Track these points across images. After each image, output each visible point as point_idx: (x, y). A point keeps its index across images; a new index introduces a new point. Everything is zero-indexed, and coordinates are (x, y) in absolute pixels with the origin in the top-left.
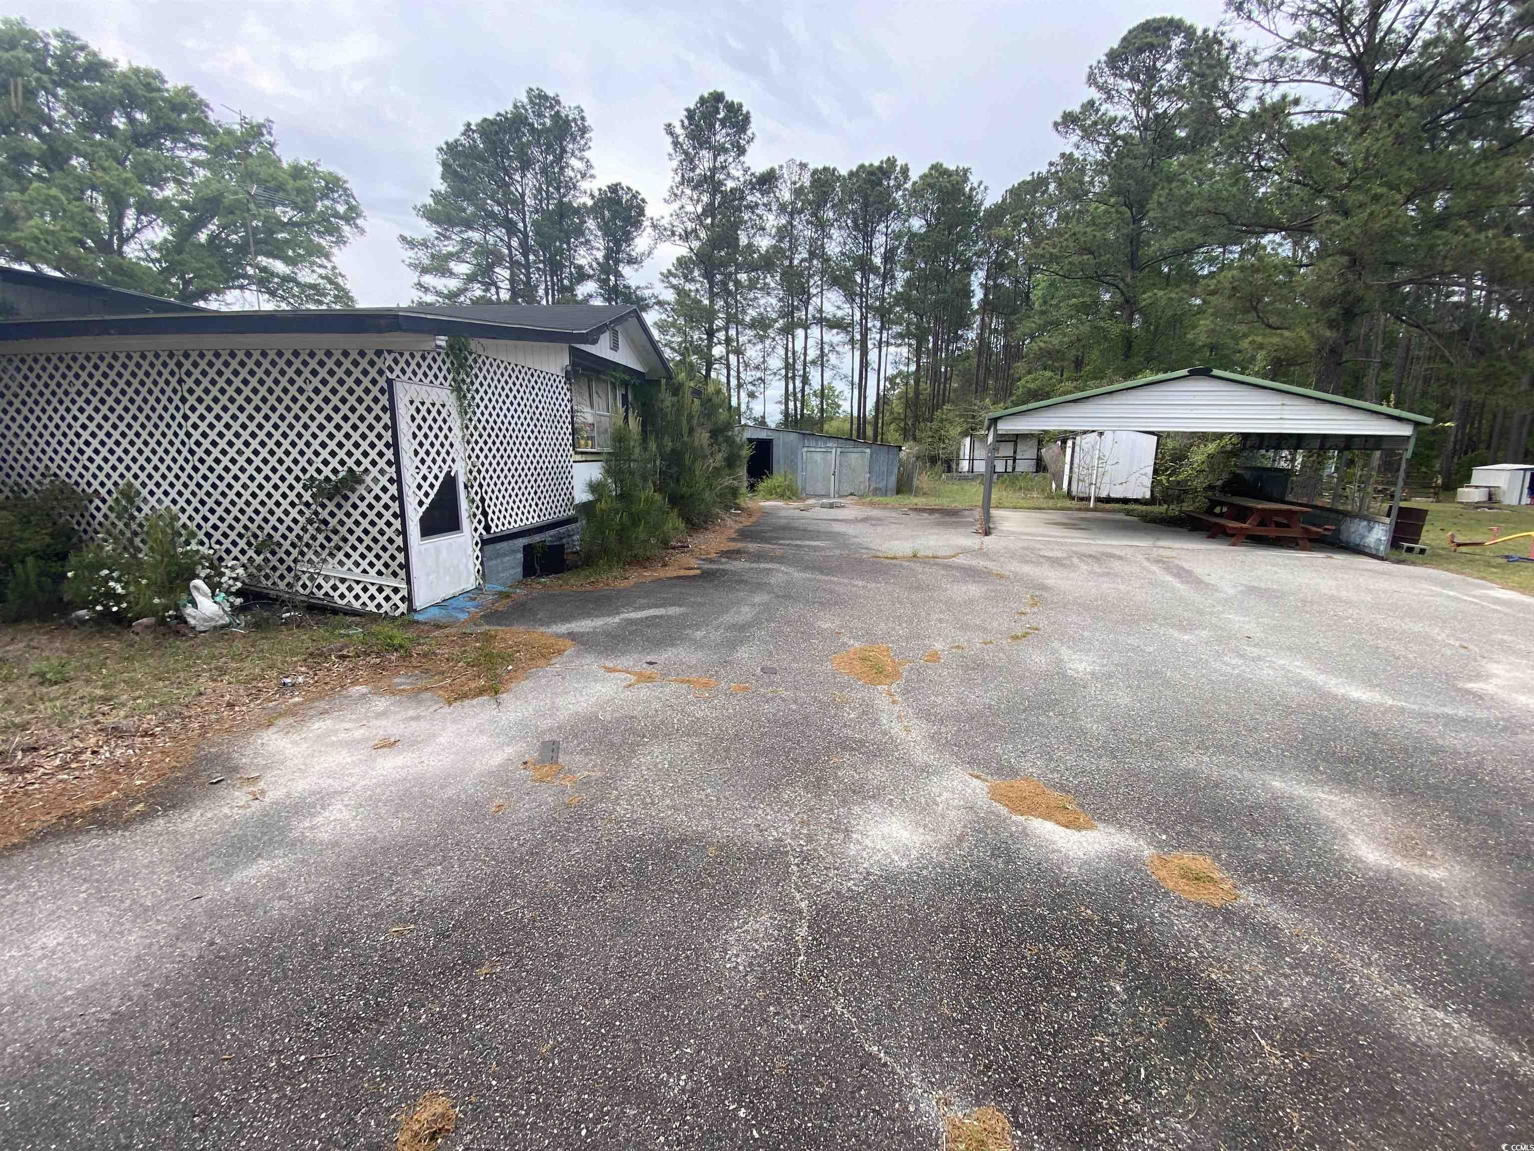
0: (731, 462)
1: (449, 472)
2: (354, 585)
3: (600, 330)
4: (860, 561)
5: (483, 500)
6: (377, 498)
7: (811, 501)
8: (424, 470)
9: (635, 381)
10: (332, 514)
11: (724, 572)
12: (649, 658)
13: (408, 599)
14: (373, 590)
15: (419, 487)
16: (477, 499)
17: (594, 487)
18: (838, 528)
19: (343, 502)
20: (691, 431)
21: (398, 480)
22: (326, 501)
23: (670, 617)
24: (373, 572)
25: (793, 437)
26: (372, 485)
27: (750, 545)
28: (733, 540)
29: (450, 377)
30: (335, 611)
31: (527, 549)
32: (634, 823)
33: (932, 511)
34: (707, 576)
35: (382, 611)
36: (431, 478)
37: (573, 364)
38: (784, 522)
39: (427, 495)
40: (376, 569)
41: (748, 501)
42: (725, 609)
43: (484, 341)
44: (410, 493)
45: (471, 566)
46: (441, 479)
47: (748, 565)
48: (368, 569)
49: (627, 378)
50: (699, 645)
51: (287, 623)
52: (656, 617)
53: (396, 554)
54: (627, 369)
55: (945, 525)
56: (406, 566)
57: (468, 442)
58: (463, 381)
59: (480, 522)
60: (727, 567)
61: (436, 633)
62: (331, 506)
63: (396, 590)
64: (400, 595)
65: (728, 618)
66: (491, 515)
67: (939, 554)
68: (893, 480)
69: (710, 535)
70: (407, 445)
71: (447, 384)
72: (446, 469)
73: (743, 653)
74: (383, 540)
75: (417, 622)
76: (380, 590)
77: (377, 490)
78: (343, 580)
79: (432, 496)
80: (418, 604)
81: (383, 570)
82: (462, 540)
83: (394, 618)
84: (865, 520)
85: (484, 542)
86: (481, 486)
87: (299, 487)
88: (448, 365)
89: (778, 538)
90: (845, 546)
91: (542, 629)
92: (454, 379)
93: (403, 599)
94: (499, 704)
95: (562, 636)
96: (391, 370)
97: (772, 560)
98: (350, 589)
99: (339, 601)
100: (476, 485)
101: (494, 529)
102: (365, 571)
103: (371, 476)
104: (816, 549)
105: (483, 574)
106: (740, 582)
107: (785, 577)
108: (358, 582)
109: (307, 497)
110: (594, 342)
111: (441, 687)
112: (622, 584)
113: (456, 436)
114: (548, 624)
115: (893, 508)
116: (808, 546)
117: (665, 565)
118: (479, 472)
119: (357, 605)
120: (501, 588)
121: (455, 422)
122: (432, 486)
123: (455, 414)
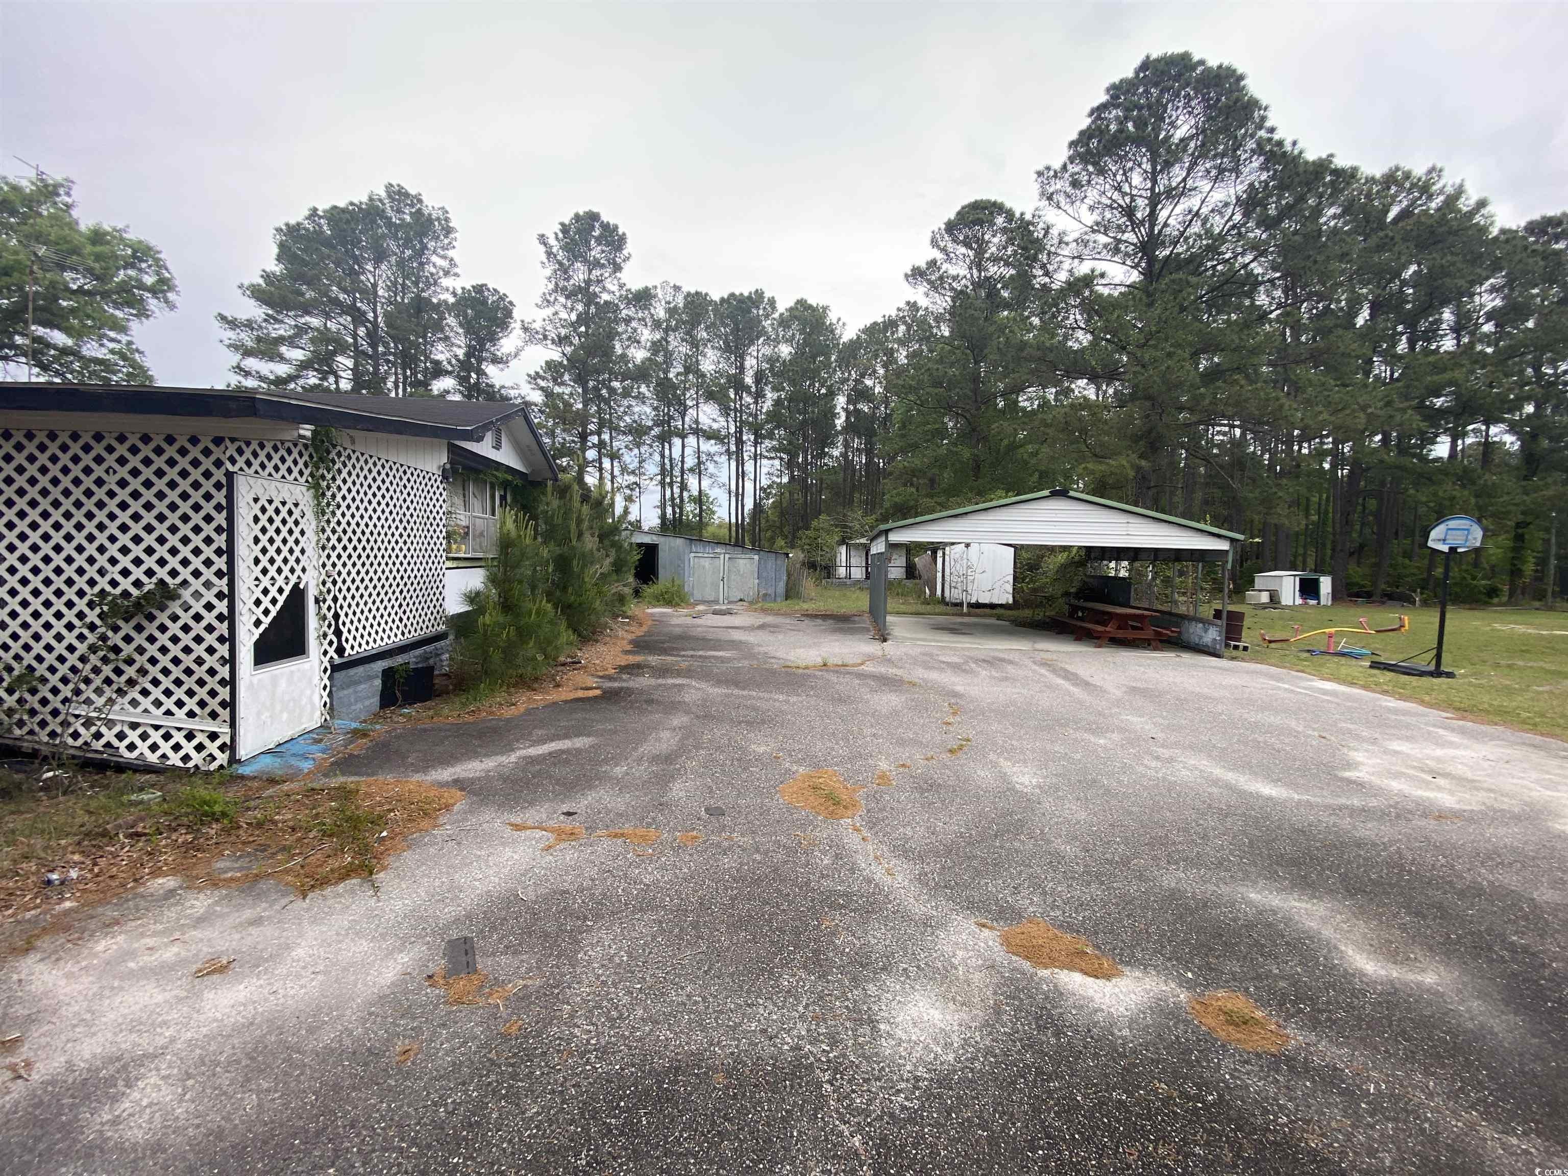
0: (618, 567)
1: (296, 585)
2: (151, 731)
3: (486, 428)
4: (773, 672)
5: (336, 616)
6: (198, 618)
7: (701, 608)
8: (266, 582)
9: (518, 482)
10: (128, 639)
11: (629, 691)
12: (565, 808)
13: (230, 747)
14: (178, 737)
15: (258, 603)
16: (330, 615)
17: (472, 598)
18: (737, 636)
19: (145, 623)
20: (580, 535)
21: (230, 596)
22: (120, 623)
23: (579, 751)
24: (180, 713)
25: (679, 542)
26: (191, 601)
27: (650, 658)
28: (627, 652)
29: (307, 472)
30: (121, 768)
31: (388, 674)
32: (603, 1052)
33: (825, 617)
34: (611, 697)
35: (190, 764)
36: (273, 592)
37: (451, 461)
38: (678, 630)
39: (266, 612)
40: (186, 709)
41: (633, 608)
42: (642, 736)
43: (352, 432)
44: (245, 611)
45: (316, 698)
46: (286, 593)
47: (653, 682)
48: (174, 709)
49: (510, 478)
50: (622, 785)
51: (48, 787)
52: (562, 752)
53: (218, 688)
54: (509, 469)
55: (841, 630)
56: (230, 705)
57: (324, 548)
58: (323, 477)
59: (331, 643)
60: (631, 684)
61: (270, 792)
62: (127, 628)
63: (213, 736)
64: (218, 742)
65: (648, 748)
66: (345, 634)
67: (846, 661)
68: (781, 587)
69: (600, 648)
70: (245, 550)
71: (302, 480)
72: (293, 580)
73: (678, 790)
74: (200, 672)
75: (242, 777)
76: (190, 736)
77: (198, 608)
78: (134, 726)
79: (273, 613)
80: (243, 753)
81: (197, 710)
82: (306, 666)
83: (208, 773)
84: (762, 627)
85: (335, 668)
86: (335, 599)
87: (81, 604)
88: (306, 457)
89: (684, 650)
90: (753, 656)
91: (418, 777)
92: (312, 475)
93: (222, 748)
94: (377, 889)
95: (446, 785)
96: (233, 461)
97: (679, 673)
98: (144, 737)
99: (127, 754)
100: (329, 598)
101: (348, 651)
102: (169, 713)
103: (191, 590)
104: (722, 660)
105: (331, 709)
106: (650, 702)
107: (699, 694)
108: (157, 728)
109: (92, 616)
110: (480, 439)
111: (287, 871)
112: (509, 712)
113: (310, 541)
114: (425, 769)
115: (785, 615)
116: (713, 657)
117: (558, 686)
118: (334, 582)
119: (153, 758)
120: (354, 725)
121: (310, 524)
122: (274, 601)
123: (309, 515)
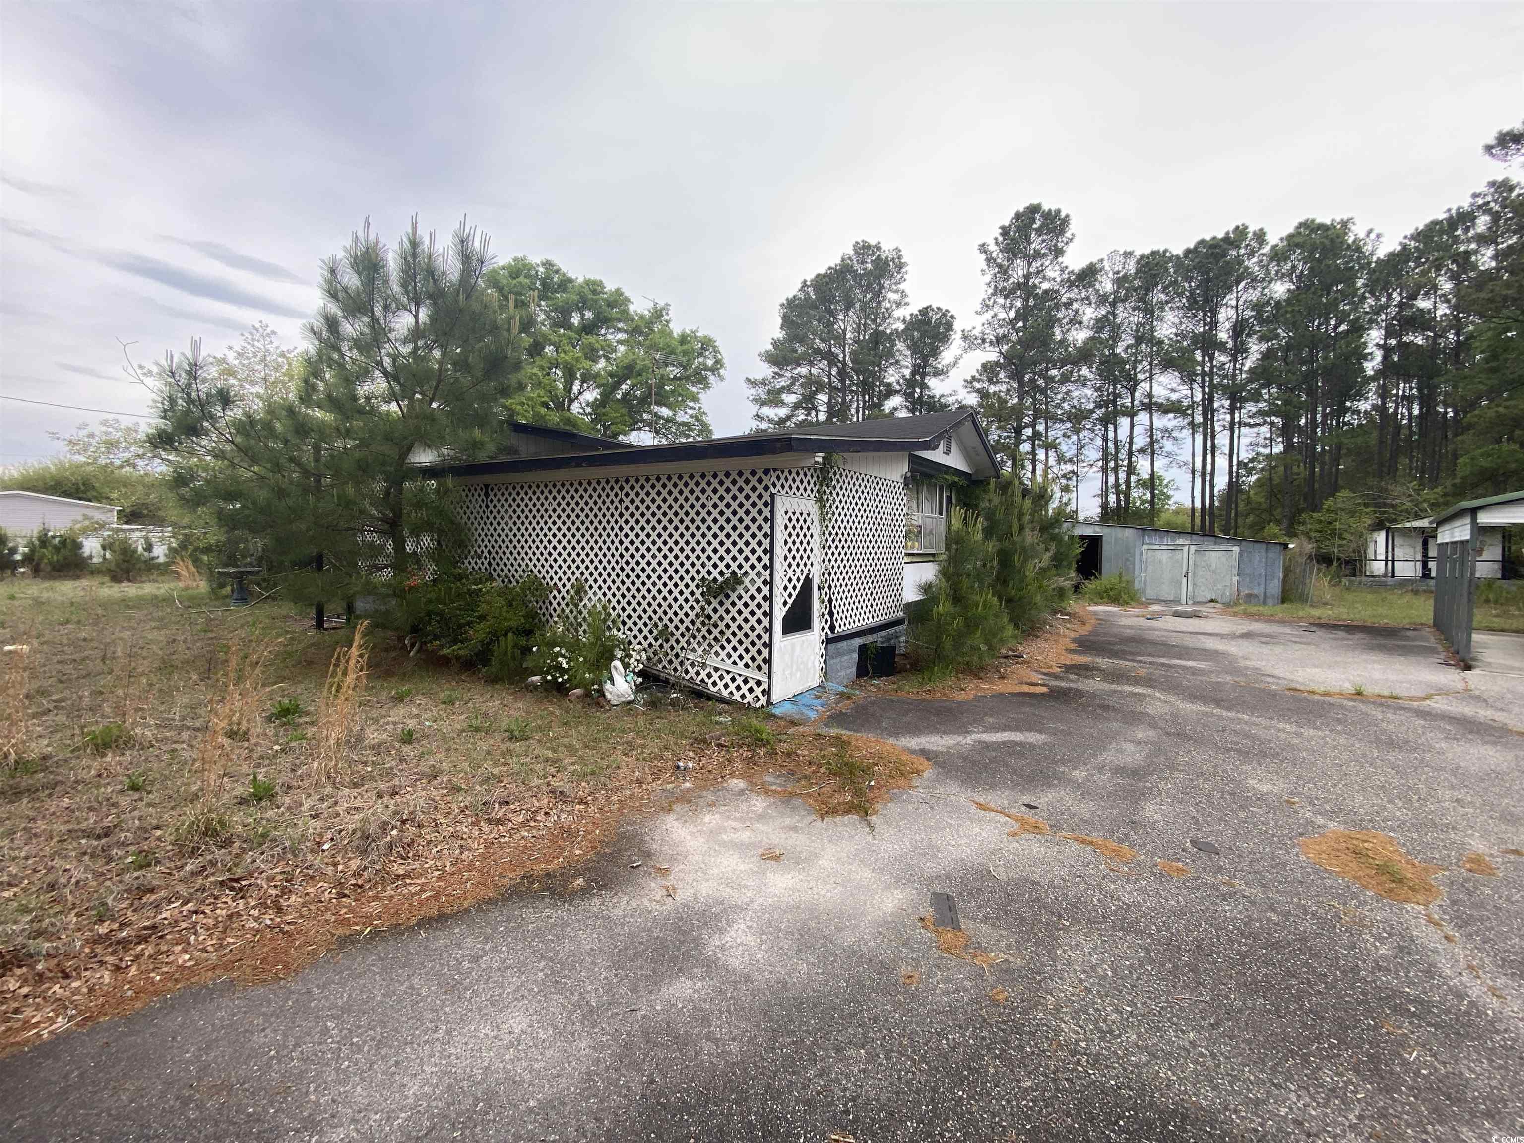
0: (1058, 562)
1: (808, 575)
2: (725, 674)
3: (940, 437)
4: (1273, 695)
5: (830, 601)
6: (752, 598)
7: (1156, 608)
8: (790, 573)
9: (963, 482)
10: (715, 610)
11: (1080, 693)
12: (1027, 799)
13: (767, 692)
14: (739, 681)
15: (785, 588)
16: (826, 599)
17: (926, 588)
18: (1211, 644)
19: (724, 600)
20: (1022, 529)
21: (769, 583)
22: (712, 600)
23: (1032, 746)
24: (741, 664)
25: (1128, 534)
26: (749, 586)
27: (1099, 660)
28: (1071, 651)
29: (815, 490)
30: (709, 697)
31: (863, 649)
33: (1351, 629)
34: (1058, 696)
35: (745, 701)
36: (794, 581)
37: (911, 470)
38: (1129, 632)
39: (790, 595)
40: (744, 661)
41: (1073, 604)
42: (1100, 744)
43: (846, 455)
44: (778, 594)
45: (817, 663)
46: (801, 582)
47: (1106, 686)
48: (738, 661)
49: (956, 479)
50: (1084, 791)
51: (674, 703)
52: (1016, 743)
53: (763, 649)
54: (957, 472)
55: (1382, 649)
56: (768, 661)
57: (824, 547)
58: (825, 492)
59: (826, 622)
60: (1080, 686)
61: (791, 731)
62: (715, 603)
63: (759, 683)
64: (761, 688)
65: (1109, 756)
66: (836, 615)
67: (1397, 692)
68: (1275, 587)
69: (1041, 644)
70: (780, 550)
71: (812, 496)
72: (806, 572)
73: (1151, 811)
74: (753, 636)
75: (774, 716)
76: (746, 681)
77: (753, 591)
78: (716, 669)
79: (794, 597)
80: (775, 698)
81: (750, 662)
82: (812, 638)
83: (755, 709)
84: (1247, 636)
85: (829, 641)
86: (830, 587)
87: (692, 586)
88: (815, 478)
89: (1139, 654)
90: (1236, 671)
91: (891, 740)
92: (818, 491)
93: (763, 692)
94: (872, 829)
95: (913, 752)
96: (774, 485)
97: (1136, 681)
98: (721, 678)
99: (712, 688)
100: (826, 586)
101: (837, 628)
102: (735, 663)
103: (750, 578)
104: (1194, 672)
105: (825, 672)
106: (1105, 708)
107: (1167, 708)
108: (728, 672)
109: (698, 594)
110: (936, 447)
111: (809, 795)
112: (961, 696)
113: (815, 543)
114: (896, 735)
115: (1283, 622)
116: (1184, 668)
117: (1002, 677)
118: (830, 574)
119: (725, 693)
120: (841, 688)
121: (816, 530)
122: (794, 588)
123: (816, 522)
